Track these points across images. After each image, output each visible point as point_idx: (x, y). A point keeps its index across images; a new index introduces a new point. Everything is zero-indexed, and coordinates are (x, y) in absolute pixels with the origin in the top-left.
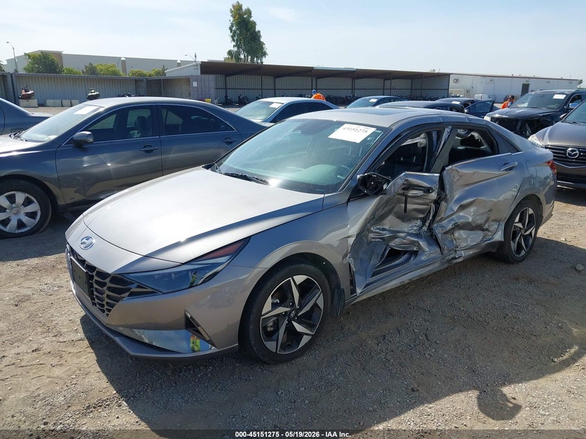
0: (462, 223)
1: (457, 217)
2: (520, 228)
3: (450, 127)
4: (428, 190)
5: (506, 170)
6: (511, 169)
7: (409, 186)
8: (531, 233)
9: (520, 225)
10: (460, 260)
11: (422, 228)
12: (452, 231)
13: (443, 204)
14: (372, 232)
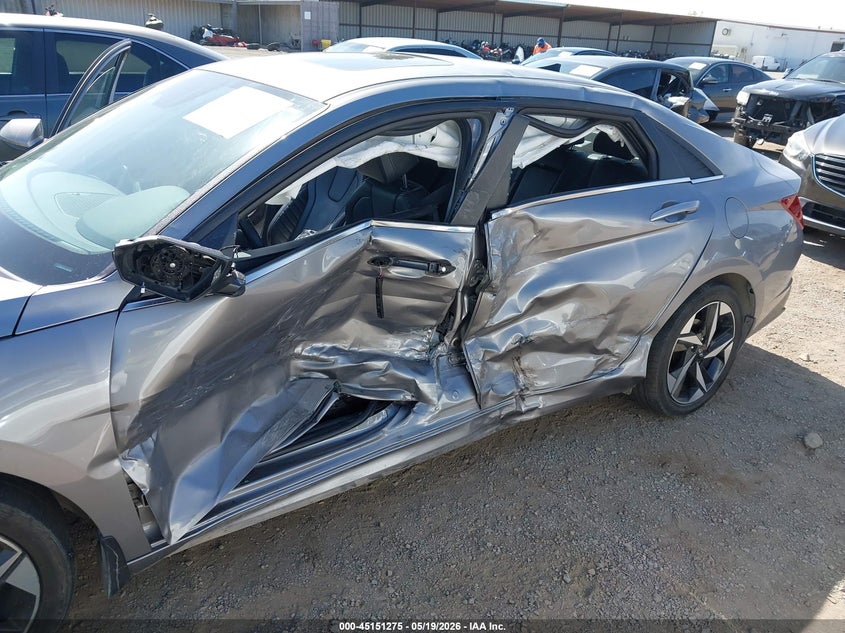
0: (539, 337)
1: (530, 324)
2: (695, 346)
3: (509, 111)
4: (436, 267)
5: (664, 219)
6: (681, 217)
7: (389, 257)
8: (722, 353)
9: (695, 340)
10: (532, 416)
11: (436, 346)
12: (514, 354)
13: (487, 297)
14: (299, 356)
